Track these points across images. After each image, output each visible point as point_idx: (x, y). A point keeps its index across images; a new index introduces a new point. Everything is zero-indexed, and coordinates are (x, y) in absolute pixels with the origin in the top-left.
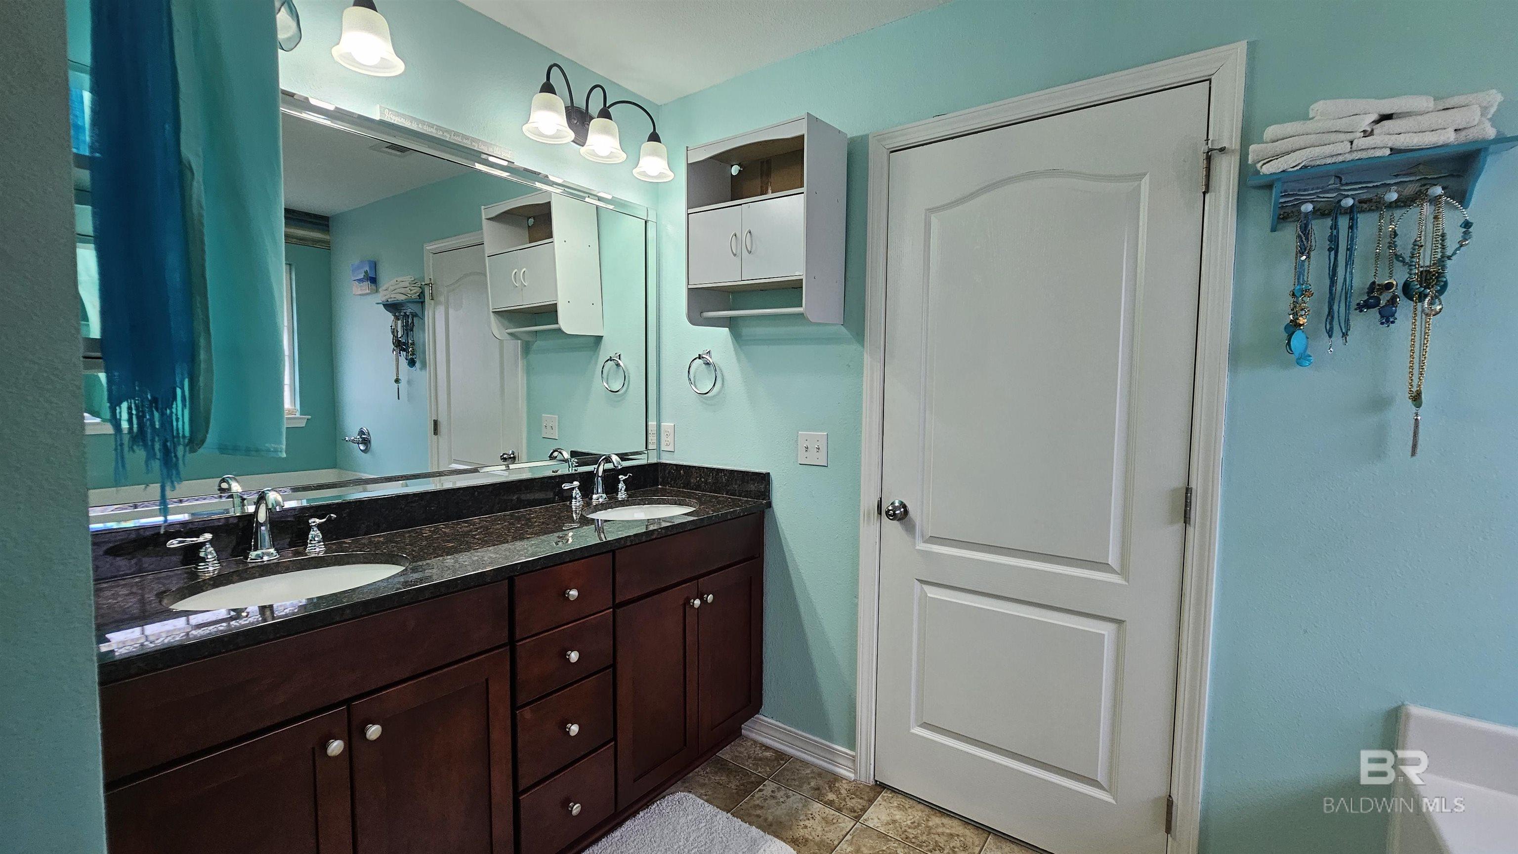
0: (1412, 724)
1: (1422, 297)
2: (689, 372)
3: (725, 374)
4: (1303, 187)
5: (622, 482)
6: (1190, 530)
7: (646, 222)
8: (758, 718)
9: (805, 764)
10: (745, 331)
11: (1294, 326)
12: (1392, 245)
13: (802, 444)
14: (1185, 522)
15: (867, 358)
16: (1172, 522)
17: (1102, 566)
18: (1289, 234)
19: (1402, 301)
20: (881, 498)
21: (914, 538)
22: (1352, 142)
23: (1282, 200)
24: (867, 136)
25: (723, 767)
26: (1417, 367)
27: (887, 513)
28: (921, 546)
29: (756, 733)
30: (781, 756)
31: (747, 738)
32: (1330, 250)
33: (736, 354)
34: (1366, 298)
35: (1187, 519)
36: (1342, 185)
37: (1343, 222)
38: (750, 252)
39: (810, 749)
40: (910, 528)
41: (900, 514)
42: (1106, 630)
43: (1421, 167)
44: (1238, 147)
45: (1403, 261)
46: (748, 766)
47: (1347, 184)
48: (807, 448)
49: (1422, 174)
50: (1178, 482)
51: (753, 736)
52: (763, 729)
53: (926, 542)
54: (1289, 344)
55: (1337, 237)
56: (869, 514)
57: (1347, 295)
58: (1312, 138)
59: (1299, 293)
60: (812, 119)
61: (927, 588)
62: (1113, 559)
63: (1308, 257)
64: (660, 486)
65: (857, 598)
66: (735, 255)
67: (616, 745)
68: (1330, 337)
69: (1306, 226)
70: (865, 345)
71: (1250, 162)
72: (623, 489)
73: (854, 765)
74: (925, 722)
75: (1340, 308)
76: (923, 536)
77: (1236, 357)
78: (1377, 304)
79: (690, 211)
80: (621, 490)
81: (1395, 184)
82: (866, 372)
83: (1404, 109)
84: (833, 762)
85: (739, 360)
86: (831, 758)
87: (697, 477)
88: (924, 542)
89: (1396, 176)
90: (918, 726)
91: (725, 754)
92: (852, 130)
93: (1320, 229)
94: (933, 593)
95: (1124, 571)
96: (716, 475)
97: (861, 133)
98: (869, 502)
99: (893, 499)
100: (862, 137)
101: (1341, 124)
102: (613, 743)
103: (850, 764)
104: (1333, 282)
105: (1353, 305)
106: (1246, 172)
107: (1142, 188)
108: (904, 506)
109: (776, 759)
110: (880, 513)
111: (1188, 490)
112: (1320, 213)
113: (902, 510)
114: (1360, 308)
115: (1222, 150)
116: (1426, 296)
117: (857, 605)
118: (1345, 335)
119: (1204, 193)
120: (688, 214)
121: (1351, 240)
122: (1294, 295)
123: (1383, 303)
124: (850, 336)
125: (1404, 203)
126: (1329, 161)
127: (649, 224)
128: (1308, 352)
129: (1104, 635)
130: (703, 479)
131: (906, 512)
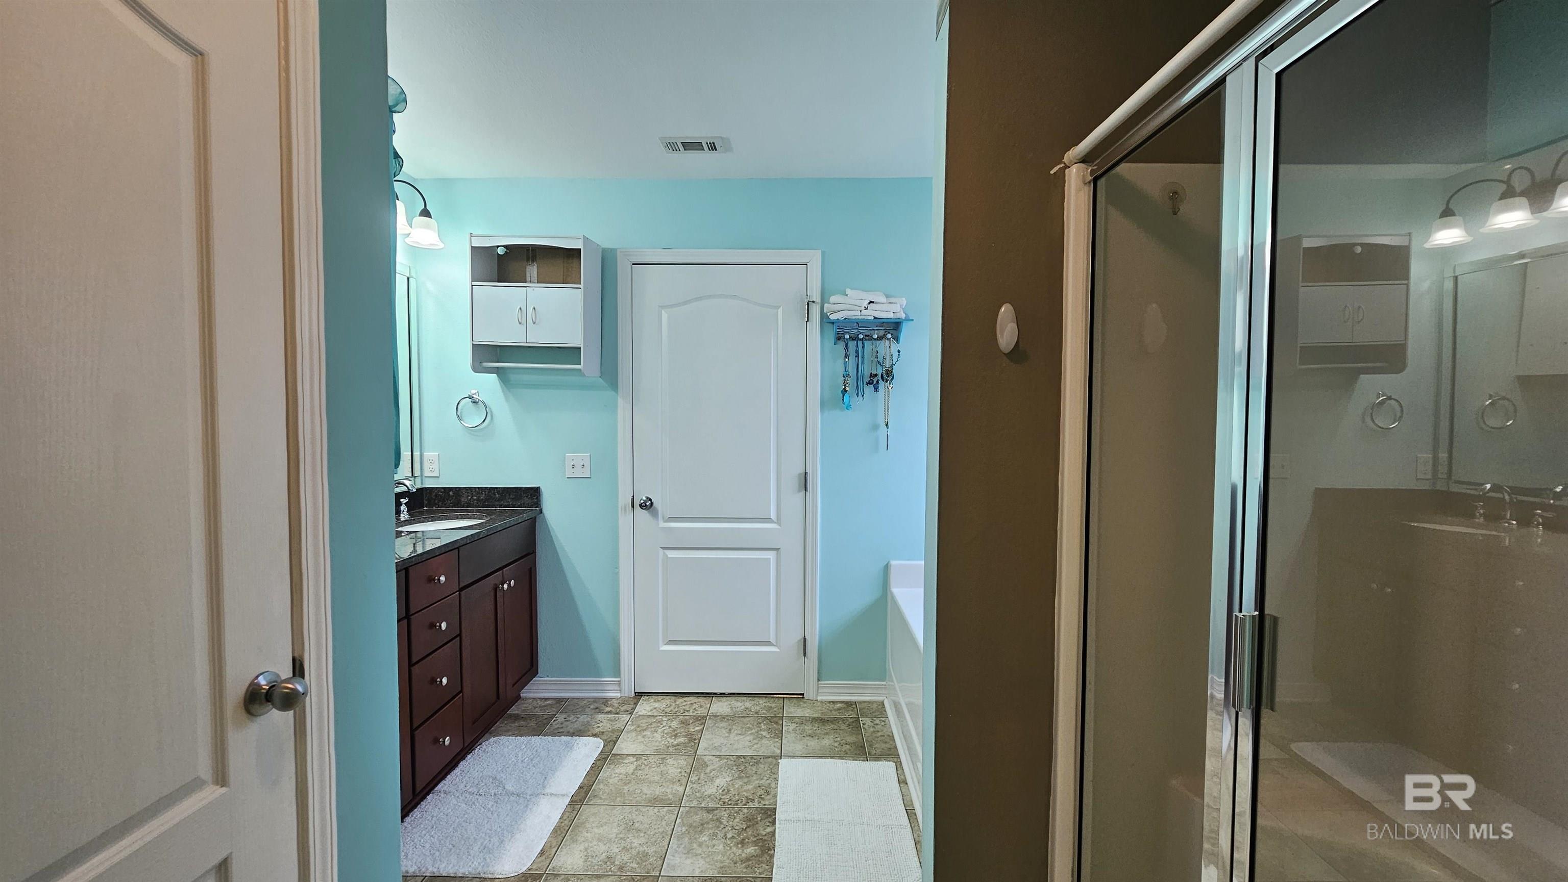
0: (892, 568)
1: (887, 381)
2: (457, 409)
3: (493, 410)
4: (845, 326)
5: (404, 505)
6: (807, 493)
7: (408, 278)
8: (535, 681)
9: (583, 699)
10: (513, 377)
11: (845, 391)
12: (877, 357)
13: (569, 464)
14: (805, 490)
15: (620, 401)
16: (800, 491)
17: (768, 520)
18: (841, 345)
19: (881, 382)
20: (633, 496)
21: (658, 520)
22: (861, 311)
23: (838, 330)
24: (615, 250)
25: (517, 717)
26: (886, 412)
27: (641, 506)
28: (663, 524)
29: (534, 693)
30: (559, 700)
31: (526, 699)
32: (856, 356)
33: (505, 394)
34: (869, 379)
35: (806, 490)
36: (859, 327)
37: (860, 343)
38: (534, 323)
39: (584, 688)
40: (655, 514)
41: (647, 505)
42: (771, 555)
43: (884, 324)
44: (820, 301)
45: (880, 364)
46: (538, 711)
47: (861, 327)
48: (574, 466)
49: (885, 327)
50: (802, 471)
51: (532, 695)
52: (541, 687)
53: (665, 522)
54: (843, 400)
55: (858, 351)
56: (625, 508)
57: (863, 377)
58: (848, 307)
59: (846, 376)
60: (586, 239)
61: (668, 552)
62: (773, 516)
63: (848, 359)
64: (425, 508)
65: (618, 569)
66: (520, 323)
67: (463, 694)
68: (858, 396)
69: (847, 344)
70: (619, 393)
71: (825, 312)
72: (406, 511)
73: (620, 687)
74: (670, 641)
75: (860, 383)
76: (663, 518)
77: (823, 404)
78: (873, 383)
79: (474, 283)
80: (404, 511)
81: (877, 330)
82: (620, 411)
83: (877, 301)
84: (603, 691)
85: (507, 399)
86: (602, 689)
87: (469, 496)
88: (664, 522)
89: (877, 326)
90: (665, 645)
91: (514, 710)
92: (606, 244)
93: (852, 344)
94: (671, 554)
95: (779, 522)
96: (489, 493)
97: (611, 247)
98: (624, 499)
99: (641, 497)
100: (611, 249)
101: (857, 302)
102: (461, 694)
103: (616, 687)
104: (858, 372)
105: (865, 383)
106: (824, 317)
107: (779, 312)
108: (650, 500)
109: (557, 703)
110: (633, 506)
111: (806, 473)
112: (852, 339)
113: (650, 502)
114: (867, 384)
115: (813, 302)
116: (888, 380)
117: (617, 574)
118: (863, 396)
119: (807, 322)
120: (472, 286)
121: (863, 353)
122: (844, 377)
123: (875, 383)
124: (607, 385)
125: (880, 338)
126: (854, 318)
127: (411, 279)
128: (850, 404)
129: (770, 559)
130: (475, 498)
131: (652, 504)
